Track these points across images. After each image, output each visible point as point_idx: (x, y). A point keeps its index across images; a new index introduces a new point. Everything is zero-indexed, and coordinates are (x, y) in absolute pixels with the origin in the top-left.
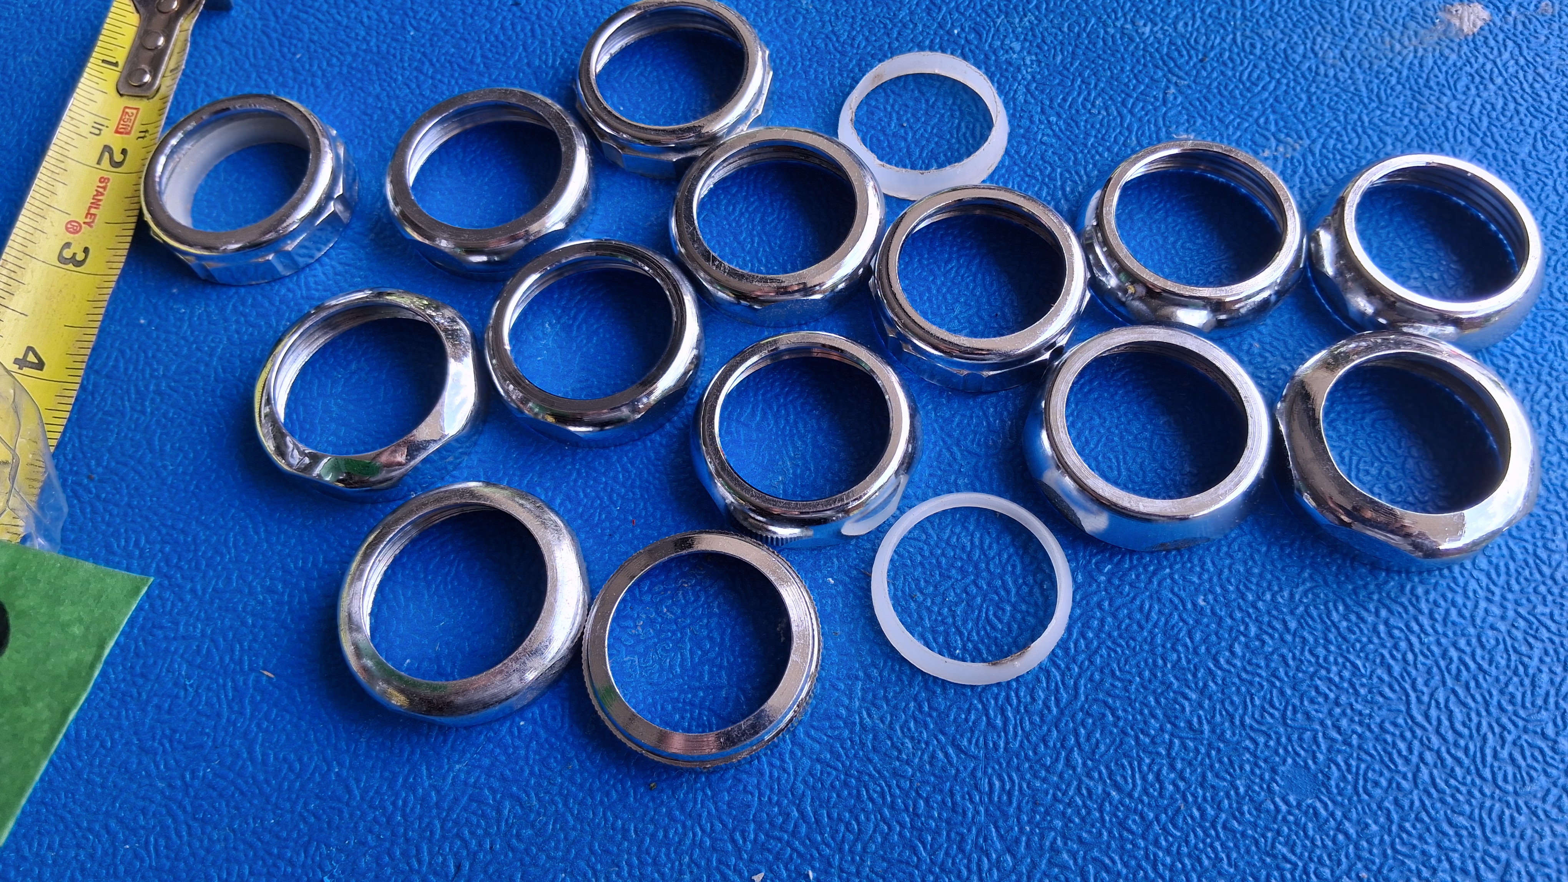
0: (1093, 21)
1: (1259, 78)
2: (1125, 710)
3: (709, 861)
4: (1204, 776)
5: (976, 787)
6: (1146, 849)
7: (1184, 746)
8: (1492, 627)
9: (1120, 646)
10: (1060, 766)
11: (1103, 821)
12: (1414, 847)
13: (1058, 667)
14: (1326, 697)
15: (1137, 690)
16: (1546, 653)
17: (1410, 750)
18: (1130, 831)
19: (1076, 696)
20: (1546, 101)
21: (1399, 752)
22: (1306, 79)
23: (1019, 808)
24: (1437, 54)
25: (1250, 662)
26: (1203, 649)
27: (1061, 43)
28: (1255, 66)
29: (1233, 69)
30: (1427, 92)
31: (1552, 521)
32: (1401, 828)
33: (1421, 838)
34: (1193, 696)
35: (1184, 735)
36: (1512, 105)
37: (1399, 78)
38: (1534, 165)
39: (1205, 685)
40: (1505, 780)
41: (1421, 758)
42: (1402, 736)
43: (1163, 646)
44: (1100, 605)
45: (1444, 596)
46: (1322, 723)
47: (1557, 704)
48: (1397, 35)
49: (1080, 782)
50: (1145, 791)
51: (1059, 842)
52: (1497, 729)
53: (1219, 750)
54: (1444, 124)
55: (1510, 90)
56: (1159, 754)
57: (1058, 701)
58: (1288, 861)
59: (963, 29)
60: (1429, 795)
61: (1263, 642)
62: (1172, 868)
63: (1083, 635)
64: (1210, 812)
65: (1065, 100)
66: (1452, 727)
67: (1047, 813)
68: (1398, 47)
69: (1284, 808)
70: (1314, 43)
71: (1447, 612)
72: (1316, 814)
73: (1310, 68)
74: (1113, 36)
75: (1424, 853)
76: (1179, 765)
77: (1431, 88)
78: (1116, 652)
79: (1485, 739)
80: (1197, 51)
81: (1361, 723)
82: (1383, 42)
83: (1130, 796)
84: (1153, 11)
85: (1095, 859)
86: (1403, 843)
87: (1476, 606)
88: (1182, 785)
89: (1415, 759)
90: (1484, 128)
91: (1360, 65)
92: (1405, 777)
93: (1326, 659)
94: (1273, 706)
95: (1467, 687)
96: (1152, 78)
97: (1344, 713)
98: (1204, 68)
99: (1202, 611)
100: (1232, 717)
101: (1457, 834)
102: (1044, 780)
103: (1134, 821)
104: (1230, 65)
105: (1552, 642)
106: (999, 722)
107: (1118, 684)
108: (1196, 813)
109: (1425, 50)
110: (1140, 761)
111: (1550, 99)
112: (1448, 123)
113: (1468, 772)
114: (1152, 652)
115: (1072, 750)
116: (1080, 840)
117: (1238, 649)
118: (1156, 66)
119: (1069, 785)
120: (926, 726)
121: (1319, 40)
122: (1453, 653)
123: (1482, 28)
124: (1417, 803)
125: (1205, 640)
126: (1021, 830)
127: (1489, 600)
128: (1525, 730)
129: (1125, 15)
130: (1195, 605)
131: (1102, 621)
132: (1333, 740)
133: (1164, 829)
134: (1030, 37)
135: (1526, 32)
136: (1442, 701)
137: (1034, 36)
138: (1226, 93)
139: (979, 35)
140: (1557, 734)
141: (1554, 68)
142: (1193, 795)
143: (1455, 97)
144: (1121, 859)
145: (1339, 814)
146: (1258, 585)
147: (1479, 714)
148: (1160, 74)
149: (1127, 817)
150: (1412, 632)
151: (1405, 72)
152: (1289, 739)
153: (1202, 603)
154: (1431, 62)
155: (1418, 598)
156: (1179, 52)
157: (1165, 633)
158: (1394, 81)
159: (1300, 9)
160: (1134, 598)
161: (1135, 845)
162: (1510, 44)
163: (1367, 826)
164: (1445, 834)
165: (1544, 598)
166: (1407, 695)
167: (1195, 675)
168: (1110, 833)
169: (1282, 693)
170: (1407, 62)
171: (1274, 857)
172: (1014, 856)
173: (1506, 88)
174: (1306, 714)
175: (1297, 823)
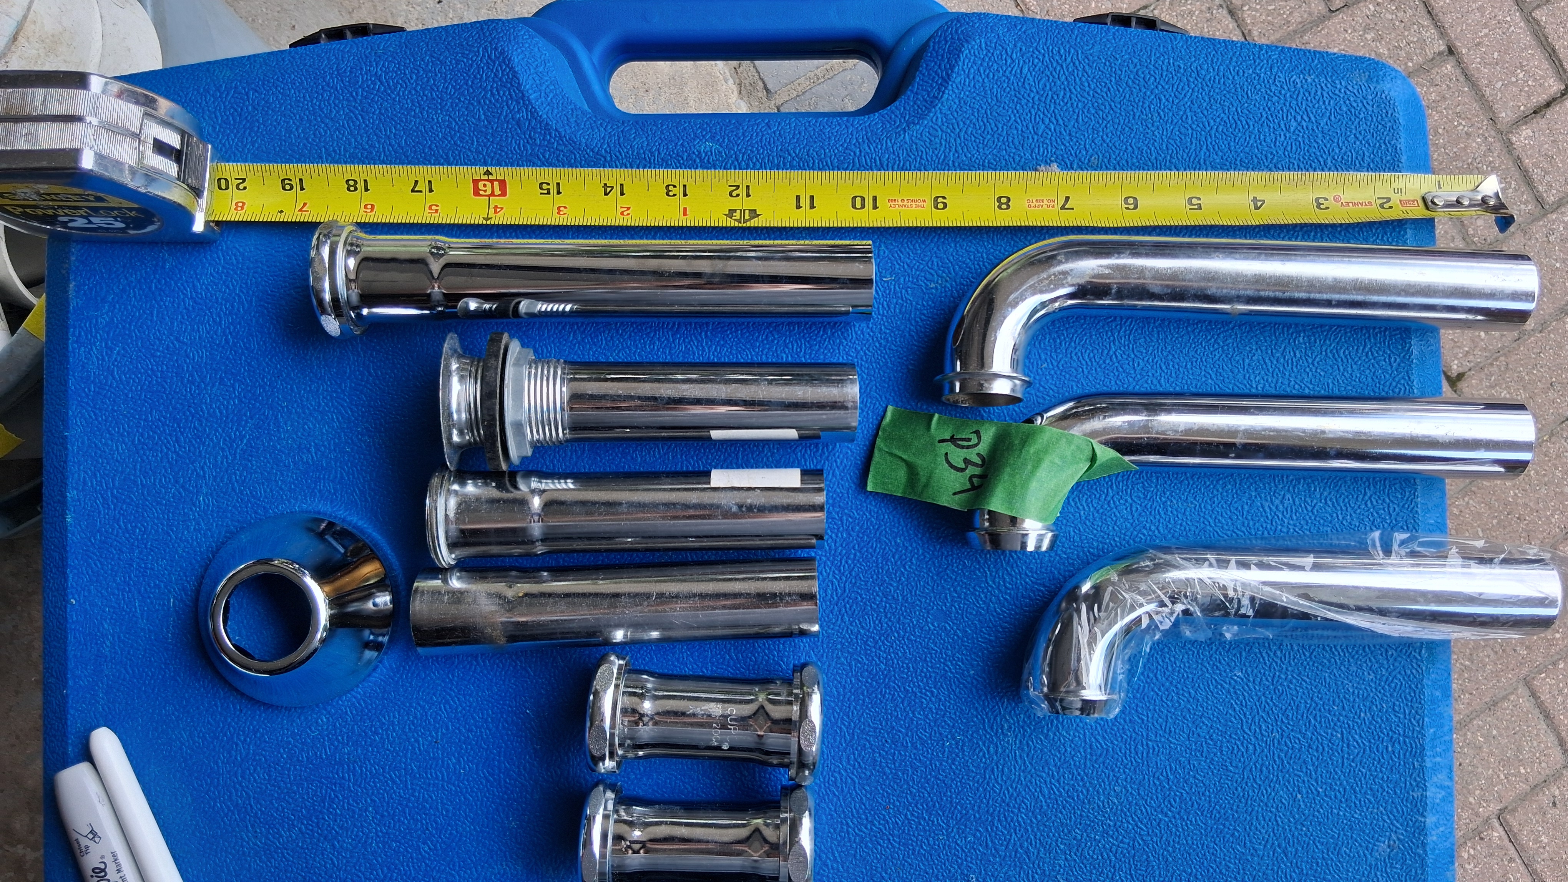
4: (899, 618)
7: (891, 606)
10: (839, 622)
13: (836, 579)
14: (951, 578)
17: (986, 597)
18: (869, 645)
23: (822, 642)
35: (890, 602)
44: (854, 548)
49: (848, 628)
50: (875, 628)
56: (880, 611)
62: (886, 658)
63: (847, 562)
64: (902, 633)
69: (932, 628)
76: (889, 615)
81: (965, 588)
83: (869, 631)
88: (890, 624)
94: (929, 585)
95: (1012, 567)
97: (959, 585)
99: (898, 545)
100: (911, 592)
101: (1005, 631)
102: (832, 629)
103: (870, 641)
108: (896, 635)
110: (873, 616)
113: (1010, 604)
114: (877, 566)
115: (843, 614)
116: (848, 652)
117: (914, 561)
119: (842, 629)
125: (900, 558)
130: (895, 542)
131: (855, 555)
133: (883, 643)
142: (895, 627)
147: (1016, 578)
157: (882, 557)
168: (861, 647)
174: (943, 587)
175: (938, 633)
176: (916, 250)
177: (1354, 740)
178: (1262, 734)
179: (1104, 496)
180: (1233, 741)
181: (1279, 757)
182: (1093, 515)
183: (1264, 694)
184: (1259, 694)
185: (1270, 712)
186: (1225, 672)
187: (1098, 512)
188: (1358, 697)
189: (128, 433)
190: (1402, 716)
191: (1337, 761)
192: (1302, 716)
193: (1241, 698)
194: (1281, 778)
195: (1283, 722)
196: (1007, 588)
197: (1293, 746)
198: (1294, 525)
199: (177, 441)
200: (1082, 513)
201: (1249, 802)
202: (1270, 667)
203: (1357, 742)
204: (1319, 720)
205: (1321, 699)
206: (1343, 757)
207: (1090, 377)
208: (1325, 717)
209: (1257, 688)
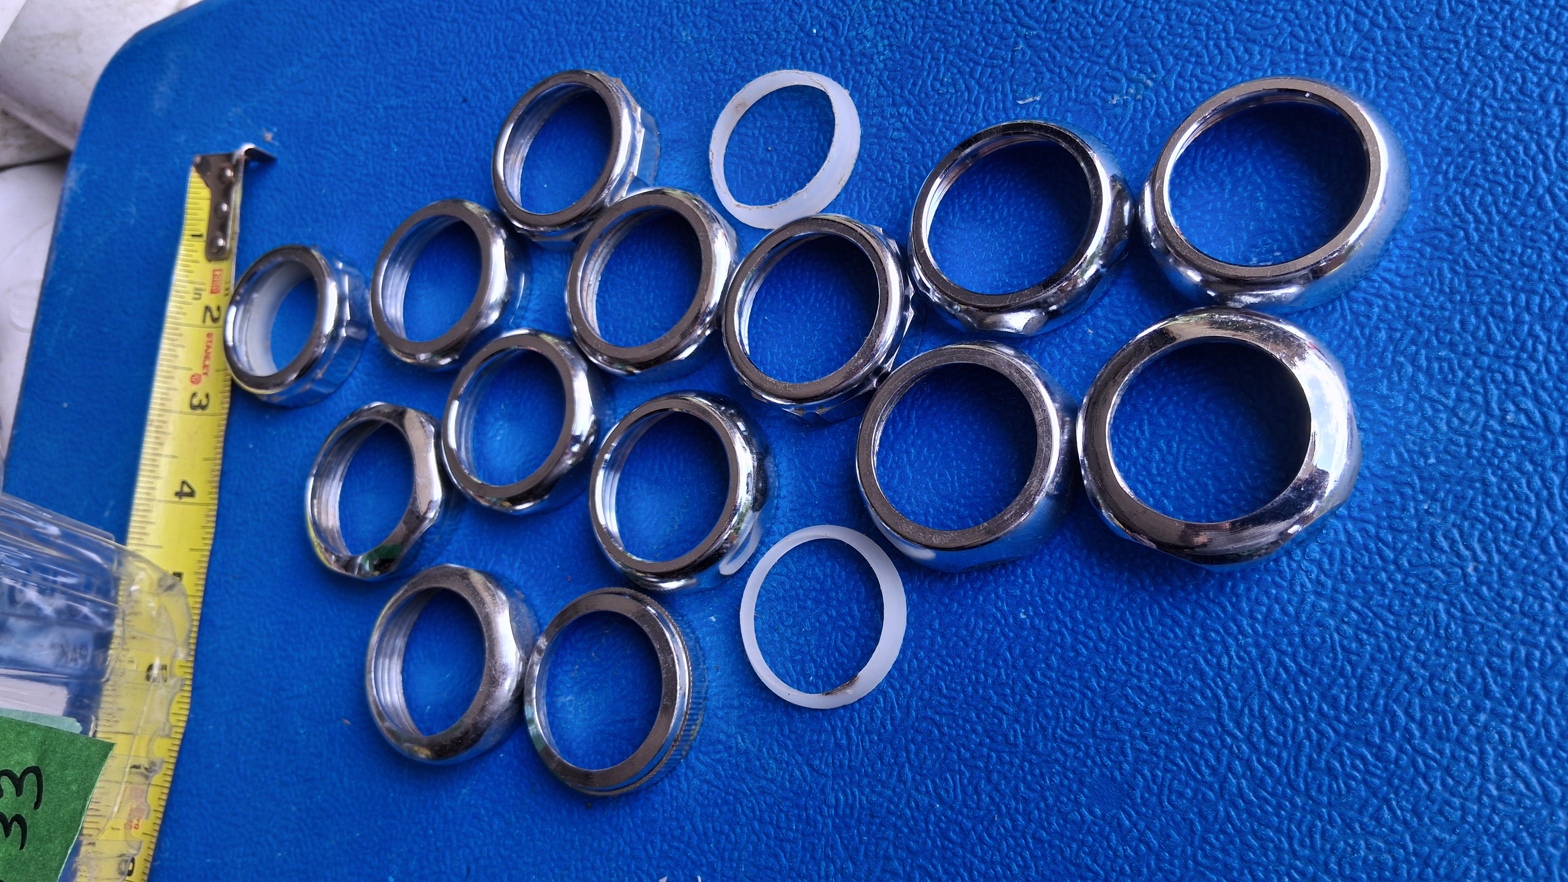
2: (949, 727)
3: (629, 865)
4: (1017, 787)
5: (825, 802)
6: (964, 857)
7: (1001, 759)
8: (1319, 624)
9: (948, 665)
10: (894, 781)
11: (928, 831)
12: (1216, 859)
13: (894, 688)
14: (1136, 707)
15: (961, 707)
16: (1380, 650)
17: (1218, 760)
18: (951, 841)
19: (908, 713)
21: (1207, 762)
23: (859, 820)
25: (1064, 675)
26: (1021, 662)
27: (913, 18)
31: (1402, 495)
32: (1204, 840)
33: (1224, 851)
34: (1011, 710)
35: (999, 748)
38: (1435, 39)
39: (1022, 700)
40: (1319, 790)
41: (1230, 768)
42: (1211, 746)
43: (986, 662)
44: (931, 625)
45: (1267, 593)
46: (1130, 733)
47: (1386, 705)
49: (910, 795)
50: (965, 803)
51: (891, 850)
52: (1315, 735)
53: (1031, 762)
56: (977, 767)
57: (892, 719)
58: (1091, 871)
59: (821, 27)
60: (1235, 806)
61: (1078, 653)
63: (915, 655)
64: (1022, 822)
65: (914, 84)
66: (1265, 734)
67: (882, 824)
69: (1089, 818)
71: (1270, 610)
72: (1120, 825)
75: (1225, 865)
76: (995, 778)
78: (943, 670)
79: (1300, 746)
81: (1169, 733)
83: (952, 809)
85: (920, 867)
86: (1206, 856)
87: (1302, 601)
88: (997, 797)
89: (1222, 770)
92: (1211, 788)
93: (1138, 667)
94: (1083, 717)
95: (1285, 693)
97: (1152, 723)
98: (1055, 9)
99: (1021, 624)
100: (1045, 730)
101: (1262, 846)
102: (880, 794)
103: (954, 831)
105: (1388, 636)
106: (844, 742)
107: (944, 701)
108: (1009, 823)
110: (961, 774)
113: (1279, 781)
114: (975, 668)
115: (903, 767)
116: (909, 850)
117: (1053, 660)
119: (900, 799)
120: (786, 746)
122: (1273, 655)
124: (1222, 814)
125: (1023, 654)
126: (861, 841)
127: (1318, 594)
128: (1347, 736)
130: (1016, 618)
131: (933, 640)
132: (1140, 751)
134: (883, 19)
136: (1256, 708)
137: (887, 16)
138: (1077, 35)
140: (1383, 739)
142: (1006, 806)
144: (943, 867)
145: (1142, 825)
146: (1075, 594)
147: (1295, 720)
149: (948, 828)
150: (1229, 634)
152: (1098, 751)
153: (1023, 616)
155: (1238, 596)
157: (987, 649)
160: (961, 616)
161: (955, 855)
163: (1169, 836)
164: (1250, 847)
165: (1383, 587)
166: (1219, 701)
167: (1012, 690)
168: (934, 842)
169: (1093, 703)
171: (1078, 866)
172: (854, 863)
174: (1115, 724)
175: (1101, 833)
176: (1086, 38)
179: (1529, 526)
182: (1500, 573)
187: (1512, 566)
196: (1270, 742)
200: (1470, 570)
207: (1486, 247)
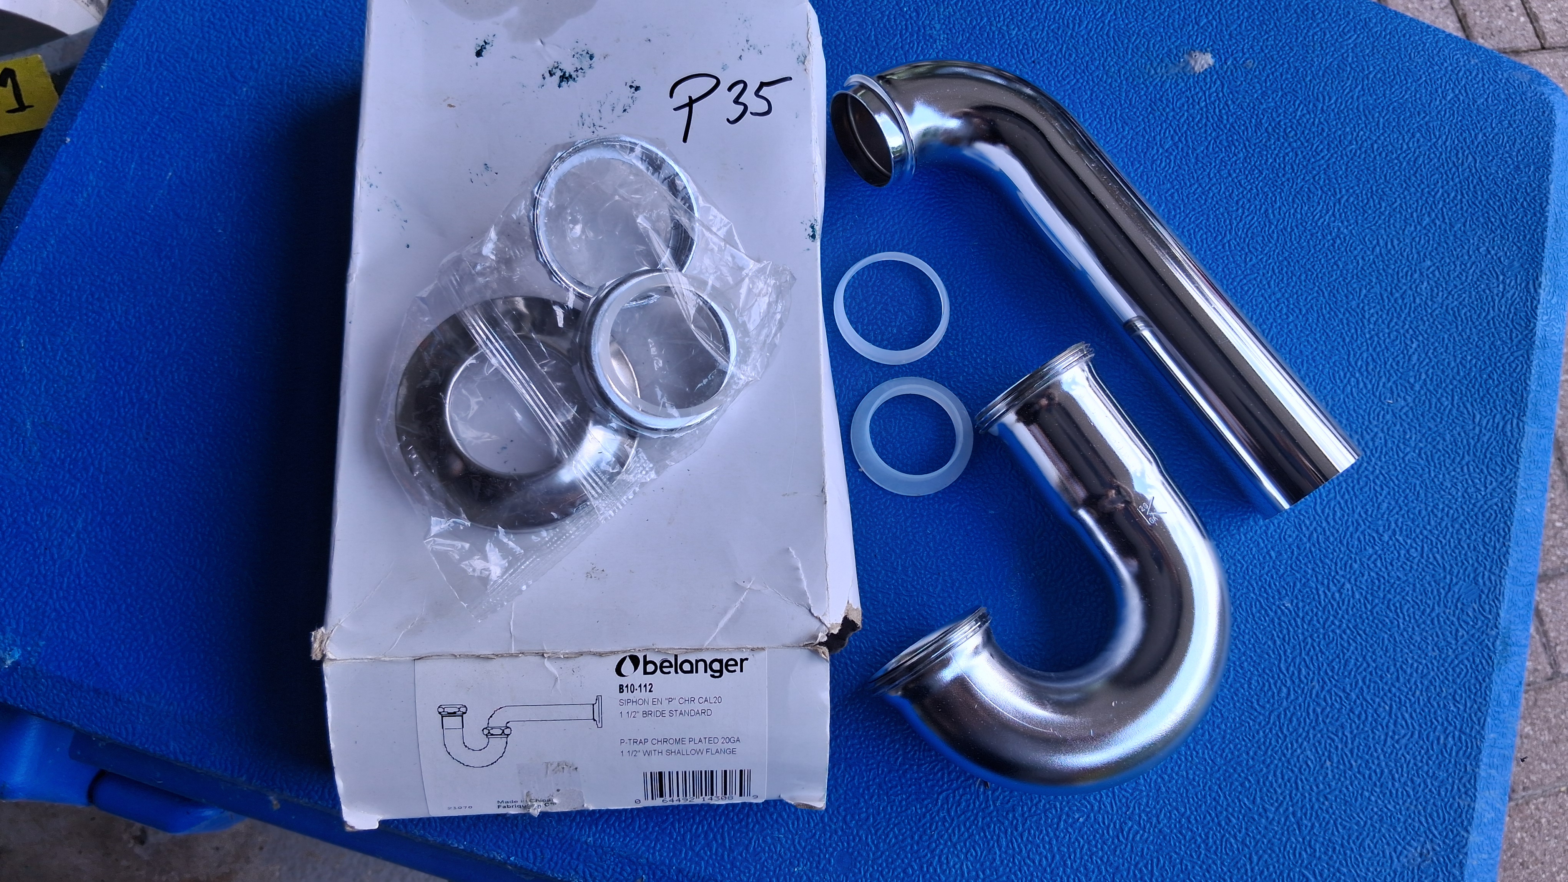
0: (985, 19)
1: (1068, 76)
20: (1225, 122)
22: (1093, 82)
24: (1173, 81)
28: (1068, 68)
29: (1055, 68)
30: (1159, 103)
36: (1204, 121)
37: (1146, 92)
48: (1155, 65)
54: (1161, 125)
55: (1207, 111)
68: (1153, 72)
70: (1105, 61)
73: (1098, 76)
74: (994, 33)
77: (1162, 102)
80: (1038, 51)
82: (1145, 68)
84: (1021, 21)
90: (1183, 131)
91: (1127, 79)
96: (1008, 64)
104: (1054, 64)
109: (1168, 77)
111: (1228, 120)
112: (1164, 125)
118: (1013, 57)
121: (1109, 59)
123: (1206, 70)
129: (1004, 20)
135: (1231, 78)
139: (918, 14)
141: (1237, 103)
143: (1173, 110)
148: (1014, 61)
151: (1151, 88)
154: (1168, 85)
156: (1028, 50)
158: (1143, 93)
159: (1105, 37)
162: (1219, 82)
170: (1154, 83)
173: (1204, 110)
177: (1403, 718)
178: (1300, 680)
180: (1266, 677)
181: (1314, 710)
183: (1311, 636)
184: (1306, 633)
185: (1315, 658)
186: (1273, 598)
188: (1417, 672)
189: (202, 9)
190: (1462, 708)
191: (1379, 737)
192: (1350, 674)
193: (1285, 631)
194: (1311, 736)
195: (1326, 673)
197: (1333, 704)
198: (1382, 467)
199: (246, 31)
201: (1269, 753)
202: (1324, 609)
203: (1406, 722)
204: (1367, 682)
205: (1374, 661)
206: (1387, 735)
208: (1375, 682)
209: (1305, 627)
